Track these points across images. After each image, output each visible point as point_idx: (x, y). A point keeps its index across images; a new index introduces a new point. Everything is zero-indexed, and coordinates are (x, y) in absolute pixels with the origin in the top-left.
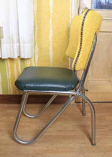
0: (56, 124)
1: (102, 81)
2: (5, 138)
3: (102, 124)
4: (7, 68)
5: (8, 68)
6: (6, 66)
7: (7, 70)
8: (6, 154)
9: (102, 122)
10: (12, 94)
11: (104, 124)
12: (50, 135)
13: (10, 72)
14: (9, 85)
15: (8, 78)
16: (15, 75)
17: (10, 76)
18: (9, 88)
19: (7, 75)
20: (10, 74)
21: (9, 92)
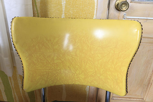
13: (12, 81)
14: (14, 93)
15: (11, 86)
16: (19, 85)
17: (13, 85)
18: (13, 96)
19: (10, 83)
20: (13, 83)
21: (14, 100)
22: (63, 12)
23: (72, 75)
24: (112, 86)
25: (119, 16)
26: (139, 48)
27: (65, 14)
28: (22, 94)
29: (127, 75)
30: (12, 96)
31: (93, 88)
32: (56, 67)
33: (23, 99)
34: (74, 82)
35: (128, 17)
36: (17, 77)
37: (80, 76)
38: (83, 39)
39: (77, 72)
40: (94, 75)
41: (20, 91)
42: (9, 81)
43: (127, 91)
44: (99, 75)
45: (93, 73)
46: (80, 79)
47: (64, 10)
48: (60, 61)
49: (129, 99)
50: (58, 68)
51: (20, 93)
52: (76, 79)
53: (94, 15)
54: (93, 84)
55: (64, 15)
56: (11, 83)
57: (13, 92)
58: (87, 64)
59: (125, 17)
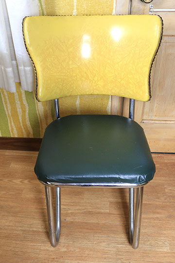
0: (83, 199)
1: (167, 122)
2: (6, 224)
3: (157, 203)
4: (3, 99)
5: (5, 98)
6: (2, 96)
7: (3, 101)
8: (6, 256)
9: (158, 199)
10: (16, 136)
11: (161, 203)
12: (72, 222)
13: (9, 105)
14: (11, 123)
15: (7, 113)
16: (18, 110)
17: (9, 111)
18: (10, 128)
19: (5, 109)
20: (9, 108)
21: (11, 133)
22: (75, 8)
23: (90, 82)
24: (135, 92)
25: (144, 9)
26: (160, 45)
27: (77, 9)
28: (22, 125)
29: (149, 77)
30: (8, 127)
31: (116, 107)
32: (71, 73)
33: (24, 131)
34: (92, 92)
35: (155, 10)
36: (14, 99)
37: (99, 83)
38: (101, 39)
39: (96, 79)
40: (114, 80)
41: (19, 120)
42: (3, 107)
43: (150, 95)
44: (119, 80)
45: (113, 79)
46: (99, 87)
47: (75, 4)
48: (76, 66)
49: (165, 122)
50: (74, 74)
51: (19, 122)
52: (95, 87)
53: (112, 9)
54: (114, 92)
55: (76, 11)
56: (7, 109)
57: (9, 121)
58: (106, 68)
59: (151, 10)
